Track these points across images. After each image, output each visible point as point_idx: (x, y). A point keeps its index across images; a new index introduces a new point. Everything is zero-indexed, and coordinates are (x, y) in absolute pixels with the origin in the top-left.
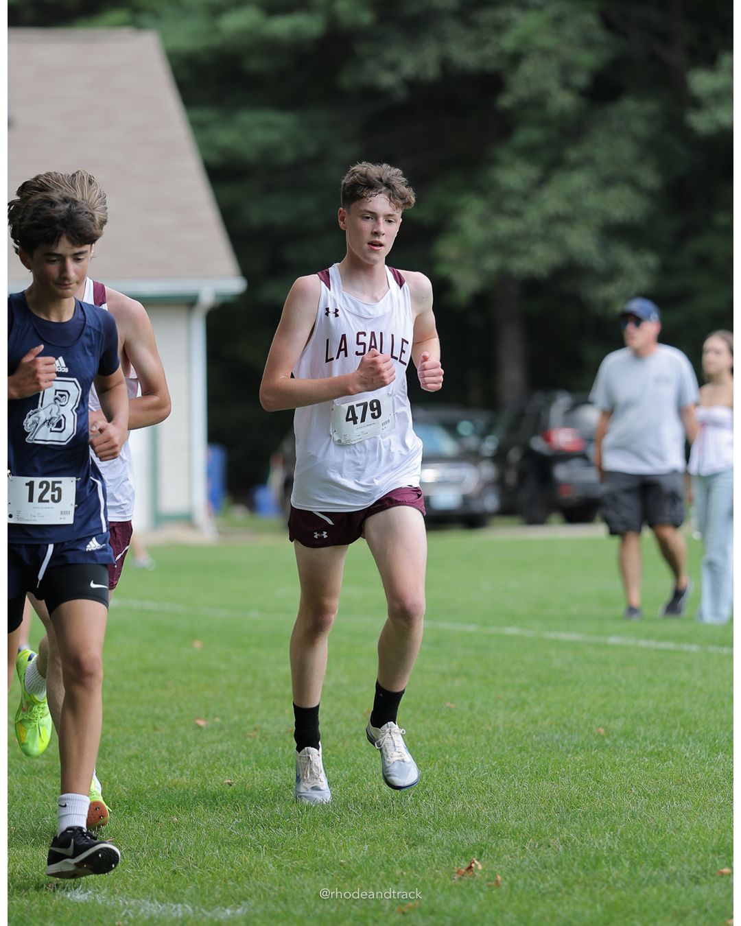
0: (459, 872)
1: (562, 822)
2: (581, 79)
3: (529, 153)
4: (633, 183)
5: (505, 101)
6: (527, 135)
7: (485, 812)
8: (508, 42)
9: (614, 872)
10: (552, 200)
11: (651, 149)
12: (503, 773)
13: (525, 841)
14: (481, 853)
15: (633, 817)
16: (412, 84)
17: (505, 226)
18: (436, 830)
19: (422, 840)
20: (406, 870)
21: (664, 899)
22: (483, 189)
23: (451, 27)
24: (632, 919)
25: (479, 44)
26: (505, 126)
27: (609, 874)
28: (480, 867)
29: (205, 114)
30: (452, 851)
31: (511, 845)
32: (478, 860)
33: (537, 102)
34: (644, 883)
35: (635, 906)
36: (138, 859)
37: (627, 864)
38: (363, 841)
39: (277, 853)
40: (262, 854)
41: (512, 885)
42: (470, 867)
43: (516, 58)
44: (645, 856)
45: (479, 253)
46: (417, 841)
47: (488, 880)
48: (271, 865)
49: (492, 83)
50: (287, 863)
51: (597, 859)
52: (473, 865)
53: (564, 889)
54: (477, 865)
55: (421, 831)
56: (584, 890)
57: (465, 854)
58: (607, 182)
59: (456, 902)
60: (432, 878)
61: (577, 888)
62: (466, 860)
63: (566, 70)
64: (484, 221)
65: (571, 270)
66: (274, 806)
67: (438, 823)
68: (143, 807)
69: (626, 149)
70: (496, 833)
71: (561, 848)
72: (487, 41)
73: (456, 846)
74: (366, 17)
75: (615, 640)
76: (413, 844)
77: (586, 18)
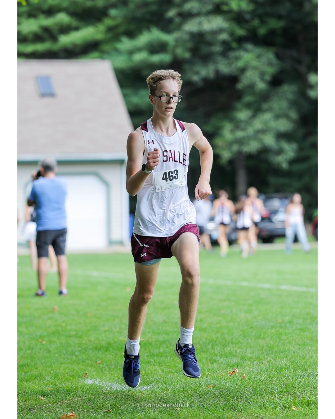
0: (230, 373)
1: (268, 354)
2: (268, 78)
3: (248, 106)
4: (287, 117)
5: (240, 86)
6: (248, 98)
7: (238, 351)
8: (240, 64)
9: (288, 373)
10: (258, 124)
11: (294, 104)
12: (245, 336)
13: (254, 362)
14: (238, 366)
15: (294, 353)
16: (206, 80)
17: (240, 134)
18: (221, 358)
19: (215, 361)
20: (210, 372)
22: (232, 120)
23: (219, 59)
25: (230, 64)
26: (238, 96)
27: (286, 374)
28: (238, 371)
29: (128, 91)
30: (227, 365)
31: (249, 363)
32: (237, 369)
33: (252, 86)
34: (299, 377)
36: (110, 368)
37: (292, 370)
39: (162, 366)
40: (156, 367)
41: (250, 378)
42: (234, 371)
43: (243, 70)
44: (299, 367)
45: (230, 144)
47: (241, 376)
48: (160, 371)
49: (234, 79)
50: (166, 370)
51: (281, 368)
52: (235, 370)
54: (236, 370)
55: (215, 358)
57: (232, 366)
58: (277, 117)
59: (229, 384)
60: (220, 376)
61: (274, 379)
62: (232, 369)
63: (262, 75)
64: (232, 131)
65: (265, 151)
66: (159, 349)
67: (221, 355)
68: (111, 349)
69: (284, 104)
70: (243, 358)
71: (267, 364)
72: (232, 63)
73: (228, 364)
74: (187, 55)
75: (283, 287)
76: (212, 363)
77: (269, 55)
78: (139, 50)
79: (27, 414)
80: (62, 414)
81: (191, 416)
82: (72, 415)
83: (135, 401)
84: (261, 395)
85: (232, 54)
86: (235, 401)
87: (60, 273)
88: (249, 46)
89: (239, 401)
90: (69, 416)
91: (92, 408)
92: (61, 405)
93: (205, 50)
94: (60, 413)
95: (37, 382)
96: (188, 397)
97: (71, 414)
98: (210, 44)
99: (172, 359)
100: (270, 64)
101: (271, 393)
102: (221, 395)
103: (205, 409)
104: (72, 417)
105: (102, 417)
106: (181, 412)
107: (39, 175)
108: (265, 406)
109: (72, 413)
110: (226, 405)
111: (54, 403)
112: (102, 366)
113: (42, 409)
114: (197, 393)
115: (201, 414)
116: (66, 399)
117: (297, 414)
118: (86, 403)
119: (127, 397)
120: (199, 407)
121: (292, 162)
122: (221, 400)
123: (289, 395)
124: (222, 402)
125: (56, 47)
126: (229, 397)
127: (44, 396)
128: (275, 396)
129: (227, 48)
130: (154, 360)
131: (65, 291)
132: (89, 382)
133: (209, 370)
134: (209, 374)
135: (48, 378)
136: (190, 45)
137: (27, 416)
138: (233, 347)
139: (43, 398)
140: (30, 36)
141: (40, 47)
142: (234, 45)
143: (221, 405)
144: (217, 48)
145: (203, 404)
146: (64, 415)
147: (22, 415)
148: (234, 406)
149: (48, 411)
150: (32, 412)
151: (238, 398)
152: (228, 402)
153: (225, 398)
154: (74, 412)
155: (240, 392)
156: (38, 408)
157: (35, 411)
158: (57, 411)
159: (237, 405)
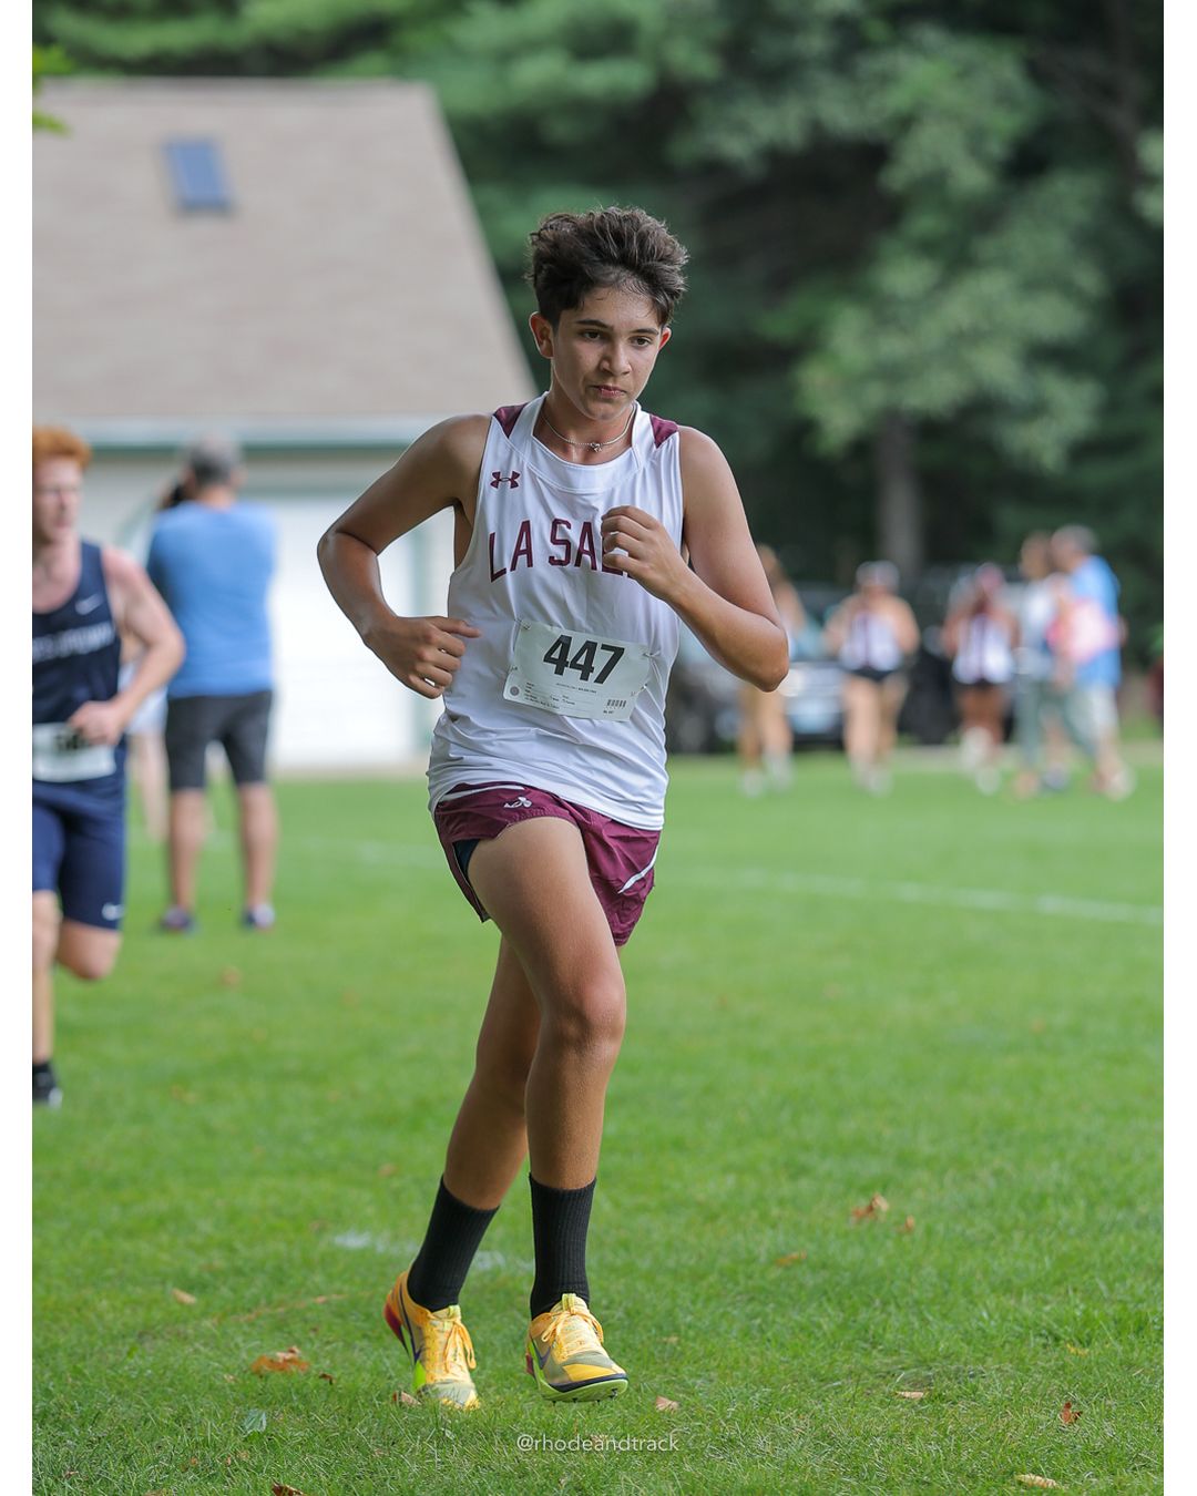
0: (855, 1214)
1: (992, 1147)
2: (997, 148)
3: (927, 248)
4: (1066, 288)
5: (896, 178)
6: (925, 223)
7: (887, 1132)
8: (896, 100)
9: (1065, 1214)
10: (958, 309)
11: (1091, 241)
12: (909, 1083)
13: (942, 1173)
14: (884, 1187)
15: (1088, 1139)
16: (774, 156)
17: (893, 346)
18: (823, 1158)
19: (804, 1170)
20: (786, 1210)
21: (1134, 1249)
23: (823, 80)
24: (1092, 1277)
25: (860, 97)
26: (891, 213)
27: (1059, 1217)
28: (885, 1206)
29: (495, 195)
30: (846, 1185)
31: (924, 1176)
32: (882, 1197)
33: (934, 184)
34: (1107, 1228)
35: (1096, 1258)
36: (425, 1193)
37: (1081, 1204)
38: (727, 1169)
41: (929, 1232)
42: (871, 1209)
43: (906, 122)
44: (1105, 1193)
46: (798, 1171)
47: (896, 1224)
49: (873, 154)
50: (627, 1201)
51: (1042, 1198)
52: (876, 1203)
53: (999, 1237)
54: (880, 1203)
55: (802, 1157)
56: (1026, 1237)
57: (862, 1190)
58: (1032, 285)
59: (855, 1253)
60: (822, 1221)
61: (1017, 1236)
62: (865, 1198)
63: (975, 139)
64: (865, 338)
65: (982, 406)
67: (826, 1148)
69: (1055, 243)
70: (905, 1160)
71: (992, 1183)
72: (869, 96)
73: (851, 1180)
74: (706, 66)
75: (1051, 904)
76: (794, 1177)
77: (1002, 66)
78: (530, 46)
80: (257, 1355)
81: (718, 1366)
82: (290, 1361)
84: (967, 1292)
85: (869, 65)
86: (878, 1313)
87: (247, 851)
88: (931, 35)
89: (890, 1314)
90: (281, 1361)
91: (365, 1336)
92: (251, 1324)
93: (770, 47)
94: (249, 1352)
95: (164, 1238)
96: (708, 1299)
97: (289, 1356)
98: (788, 26)
100: (1004, 99)
101: (1006, 1287)
102: (825, 1293)
103: (769, 1341)
104: (293, 1368)
105: (399, 1366)
106: (682, 1353)
107: (178, 497)
108: (984, 1331)
109: (292, 1352)
110: (843, 1326)
111: (224, 1315)
112: (396, 1183)
113: (186, 1338)
114: (737, 1283)
115: (752, 1358)
116: (269, 1303)
117: (1097, 1363)
118: (341, 1316)
120: (746, 1333)
121: (1083, 451)
122: (826, 1310)
123: (1071, 1293)
124: (829, 1316)
125: (233, 36)
126: (856, 1298)
127: (189, 1289)
128: (1020, 1294)
129: (850, 40)
131: (264, 911)
132: (354, 1241)
133: (781, 1202)
134: (782, 1216)
135: (206, 1226)
136: (718, 29)
137: (132, 1361)
138: (868, 1120)
139: (188, 1298)
141: (178, 36)
142: (877, 30)
143: (825, 1327)
144: (815, 43)
145: (760, 1325)
146: (262, 1358)
147: (112, 1358)
148: (871, 1333)
149: (205, 1345)
150: (147, 1345)
151: (885, 1303)
152: (852, 1318)
153: (840, 1303)
154: (299, 1347)
155: (892, 1282)
156: (169, 1333)
157: (160, 1342)
158: (236, 1345)
159: (884, 1329)
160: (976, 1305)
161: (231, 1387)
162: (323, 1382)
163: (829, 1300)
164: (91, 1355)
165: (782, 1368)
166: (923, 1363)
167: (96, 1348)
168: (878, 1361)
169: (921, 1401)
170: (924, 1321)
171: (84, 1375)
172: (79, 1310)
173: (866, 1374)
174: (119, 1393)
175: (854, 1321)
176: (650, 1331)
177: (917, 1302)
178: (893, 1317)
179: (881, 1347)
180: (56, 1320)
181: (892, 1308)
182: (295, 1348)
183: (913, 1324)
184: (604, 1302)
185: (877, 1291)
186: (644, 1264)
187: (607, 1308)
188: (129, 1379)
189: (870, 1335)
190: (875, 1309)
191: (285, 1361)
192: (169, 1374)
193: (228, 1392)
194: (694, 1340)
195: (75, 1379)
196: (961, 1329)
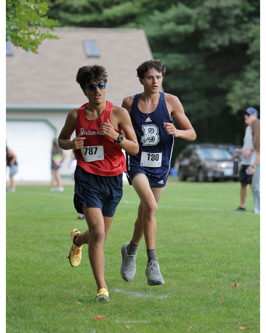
0: (232, 286)
3: (255, 68)
5: (249, 52)
6: (255, 62)
7: (240, 268)
8: (250, 34)
12: (245, 256)
13: (252, 277)
14: (239, 281)
16: (221, 47)
18: (225, 273)
19: (221, 276)
20: (216, 285)
22: (241, 79)
23: (233, 29)
25: (241, 35)
28: (238, 285)
30: (230, 280)
31: (248, 278)
32: (238, 283)
38: (203, 276)
41: (248, 291)
43: (252, 39)
45: (240, 98)
46: (219, 276)
47: (241, 289)
49: (245, 46)
52: (236, 284)
55: (220, 273)
57: (234, 281)
59: (231, 295)
62: (234, 283)
64: (242, 88)
66: (176, 265)
70: (243, 275)
72: (244, 34)
73: (231, 278)
74: (207, 26)
76: (218, 278)
78: (168, 21)
79: (65, 316)
81: (198, 321)
82: (102, 318)
83: (154, 307)
85: (243, 26)
86: (235, 309)
88: (258, 20)
89: (238, 309)
90: (99, 318)
92: (93, 309)
93: (222, 22)
94: (92, 316)
96: (197, 305)
98: (226, 18)
99: (185, 273)
102: (224, 304)
104: (102, 319)
106: (190, 318)
109: (102, 316)
110: (227, 312)
111: (87, 307)
113: (78, 312)
114: (204, 302)
115: (206, 319)
119: (147, 304)
122: (224, 308)
124: (224, 309)
125: (100, 18)
126: (231, 306)
127: (80, 302)
129: (240, 21)
130: (171, 275)
134: (215, 287)
135: (84, 287)
136: (209, 18)
138: (236, 265)
140: (81, 9)
141: (88, 18)
142: (245, 19)
143: (223, 312)
144: (232, 21)
146: (95, 317)
147: (61, 316)
148: (234, 314)
149: (83, 314)
150: (69, 314)
151: (237, 307)
152: (230, 310)
153: (227, 307)
154: (104, 315)
155: (239, 302)
156: (74, 311)
157: (72, 313)
158: (90, 314)
159: (237, 313)
160: (258, 308)
161: (88, 324)
162: (108, 323)
163: (224, 306)
164: (57, 315)
165: (213, 321)
166: (245, 321)
167: (58, 314)
168: (235, 320)
169: (244, 330)
170: (246, 311)
171: (54, 320)
172: (54, 305)
173: (232, 323)
174: (62, 324)
175: (230, 311)
176: (183, 312)
177: (245, 307)
178: (239, 310)
179: (236, 317)
180: (49, 308)
181: (239, 308)
182: (103, 315)
183: (243, 312)
184: (174, 306)
185: (236, 304)
186: (183, 297)
187: (174, 307)
188: (65, 321)
189: (233, 314)
190: (235, 308)
191: (100, 318)
192: (74, 320)
193: (87, 324)
194: (193, 315)
195: (52, 321)
196: (254, 313)
